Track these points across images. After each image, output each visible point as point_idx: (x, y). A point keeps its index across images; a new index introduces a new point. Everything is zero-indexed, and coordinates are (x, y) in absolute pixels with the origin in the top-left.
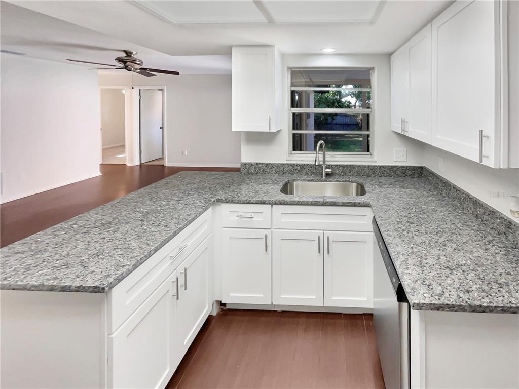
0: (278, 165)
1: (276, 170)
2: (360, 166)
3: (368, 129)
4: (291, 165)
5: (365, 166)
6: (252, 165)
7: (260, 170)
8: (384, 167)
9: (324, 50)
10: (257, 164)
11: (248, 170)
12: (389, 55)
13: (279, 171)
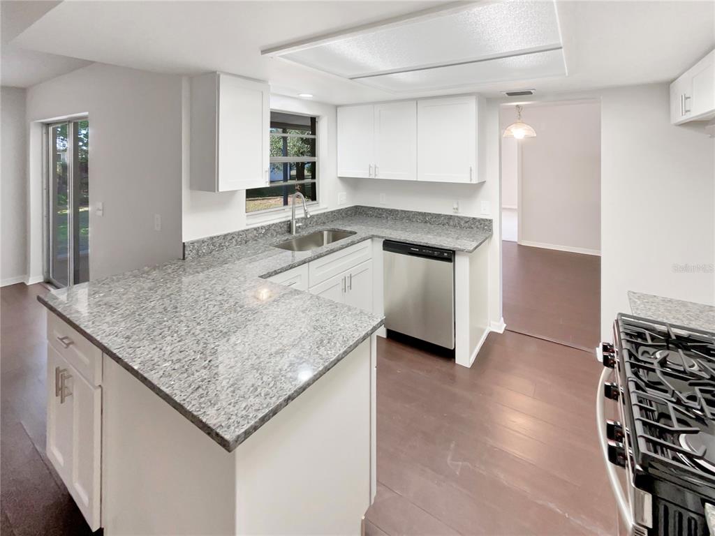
0: (239, 234)
1: (236, 241)
2: (317, 215)
3: (314, 177)
4: (255, 229)
5: (321, 214)
6: (203, 242)
7: (215, 246)
8: (334, 212)
9: (301, 95)
10: (212, 238)
11: (198, 251)
12: (337, 107)
13: (241, 241)
